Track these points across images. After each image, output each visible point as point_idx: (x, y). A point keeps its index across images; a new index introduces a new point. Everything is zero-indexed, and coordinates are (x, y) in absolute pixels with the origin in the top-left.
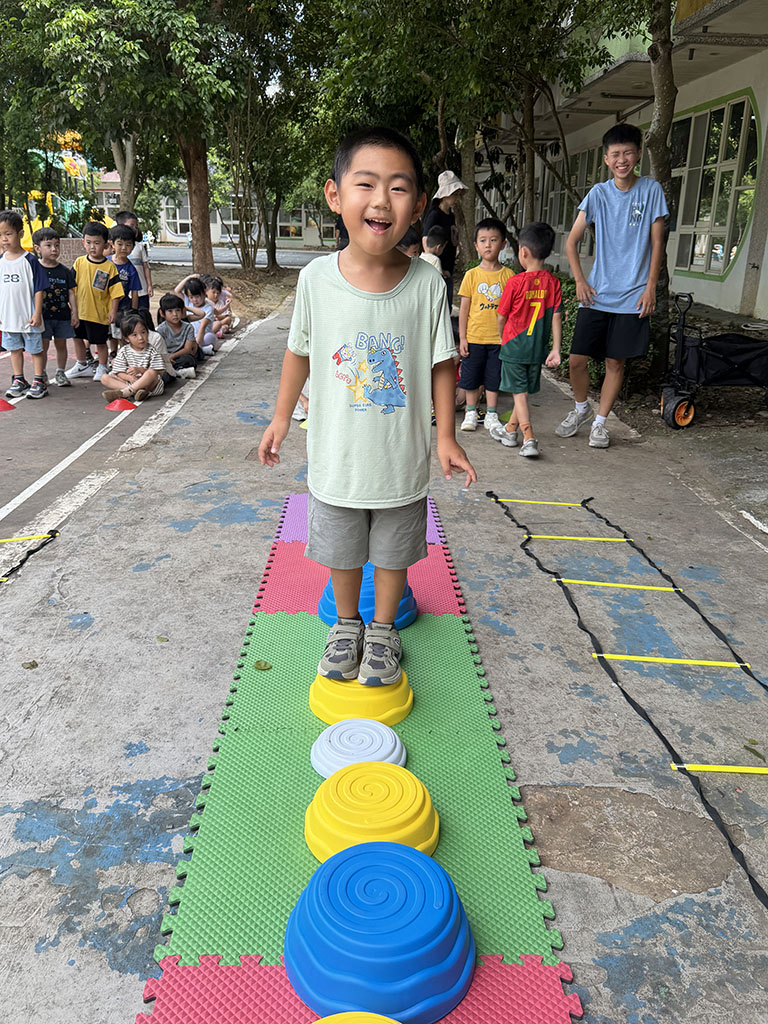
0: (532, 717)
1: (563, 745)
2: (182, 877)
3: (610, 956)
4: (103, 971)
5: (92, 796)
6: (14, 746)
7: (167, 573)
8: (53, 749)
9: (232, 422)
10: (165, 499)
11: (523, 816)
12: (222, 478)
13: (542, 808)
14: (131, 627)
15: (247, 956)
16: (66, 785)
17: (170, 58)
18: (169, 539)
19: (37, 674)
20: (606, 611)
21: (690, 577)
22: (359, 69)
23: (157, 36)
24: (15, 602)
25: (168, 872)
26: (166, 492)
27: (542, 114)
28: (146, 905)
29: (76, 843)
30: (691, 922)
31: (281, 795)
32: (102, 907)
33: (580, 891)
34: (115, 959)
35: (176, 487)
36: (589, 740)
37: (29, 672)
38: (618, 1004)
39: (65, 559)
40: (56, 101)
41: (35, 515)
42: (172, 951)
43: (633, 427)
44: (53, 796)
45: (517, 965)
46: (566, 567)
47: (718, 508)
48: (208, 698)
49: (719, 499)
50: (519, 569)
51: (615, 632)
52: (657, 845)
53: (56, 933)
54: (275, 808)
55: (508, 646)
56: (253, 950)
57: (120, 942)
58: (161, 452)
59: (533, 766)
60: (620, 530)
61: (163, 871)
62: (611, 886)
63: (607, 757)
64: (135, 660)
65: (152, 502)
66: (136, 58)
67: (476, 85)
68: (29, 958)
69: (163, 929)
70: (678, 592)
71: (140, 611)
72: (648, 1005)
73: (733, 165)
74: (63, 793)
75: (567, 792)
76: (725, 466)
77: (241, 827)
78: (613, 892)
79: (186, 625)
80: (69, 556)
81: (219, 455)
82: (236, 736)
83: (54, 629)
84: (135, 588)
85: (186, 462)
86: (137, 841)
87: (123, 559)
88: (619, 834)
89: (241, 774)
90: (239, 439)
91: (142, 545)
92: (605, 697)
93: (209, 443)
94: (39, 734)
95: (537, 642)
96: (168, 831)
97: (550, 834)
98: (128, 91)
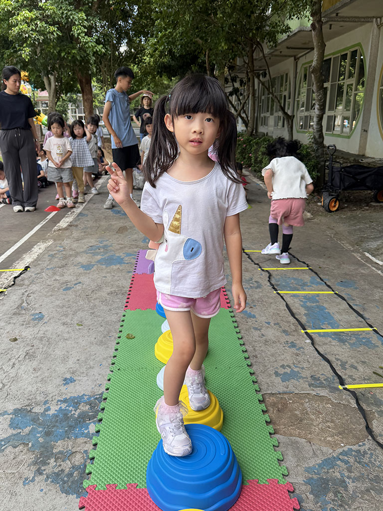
0: (266, 359)
1: (282, 373)
2: (95, 445)
3: (312, 478)
4: (58, 494)
5: (48, 405)
6: (7, 381)
7: (80, 291)
8: (27, 382)
9: (109, 215)
10: (77, 254)
11: (265, 409)
12: (105, 243)
13: (274, 405)
14: (63, 319)
15: (130, 484)
16: (34, 400)
17: (72, 34)
18: (80, 274)
19: (17, 344)
20: (301, 305)
21: (341, 286)
22: (167, 38)
23: (65, 24)
24: (5, 308)
25: (88, 443)
26: (77, 250)
27: (257, 58)
28: (78, 459)
29: (41, 429)
30: (352, 460)
31: (143, 402)
32: (55, 461)
33: (295, 445)
34: (63, 488)
36: (296, 370)
37: (13, 343)
38: (317, 502)
39: (28, 286)
40: (15, 56)
41: (12, 264)
42: (92, 483)
43: (308, 212)
44: (28, 405)
45: (266, 484)
46: (279, 283)
47: (353, 251)
48: (104, 354)
49: (353, 247)
50: (256, 284)
51: (305, 315)
52: (332, 421)
53: (33, 475)
54: (140, 409)
55: (253, 323)
56: (133, 481)
57: (66, 479)
58: (74, 230)
59: (268, 384)
60: (305, 263)
61: (85, 442)
62: (310, 443)
63: (305, 378)
64: (66, 336)
65: (71, 256)
66: (55, 35)
67: (225, 45)
68: (20, 489)
69: (87, 471)
70: (336, 293)
71: (67, 311)
72: (332, 503)
73: (353, 81)
74: (33, 404)
75: (286, 396)
76: (355, 230)
77: (124, 419)
78: (311, 446)
79: (91, 317)
80: (31, 284)
81: (103, 231)
82: (119, 373)
83: (25, 321)
84: (64, 299)
85: (87, 235)
86: (71, 428)
87: (57, 285)
88: (313, 417)
89: (122, 392)
90: (113, 223)
91: (67, 278)
92: (302, 348)
93: (98, 225)
94: (20, 375)
95: (266, 321)
96: (87, 422)
97: (278, 418)
98: (52, 51)
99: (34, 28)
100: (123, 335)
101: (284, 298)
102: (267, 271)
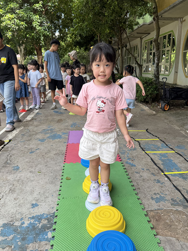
0: (145, 190)
1: (155, 198)
2: (52, 246)
5: (23, 221)
7: (39, 153)
8: (11, 207)
9: (52, 113)
10: (37, 134)
11: (149, 220)
12: (51, 128)
13: (153, 217)
14: (30, 169)
16: (15, 218)
17: (32, 26)
18: (38, 144)
19: (5, 184)
20: (159, 159)
21: (178, 148)
22: (79, 27)
23: (29, 21)
25: (48, 244)
26: (37, 132)
29: (19, 236)
31: (78, 218)
35: (39, 130)
36: (162, 195)
39: (11, 151)
43: (154, 111)
44: (11, 221)
46: (145, 147)
47: (180, 130)
48: (54, 189)
49: (180, 128)
51: (162, 164)
54: (77, 222)
55: (135, 170)
58: (34, 121)
59: (148, 204)
60: (157, 137)
61: (46, 244)
62: (178, 240)
63: (168, 200)
64: (32, 179)
65: (33, 134)
66: (24, 26)
67: (108, 30)
70: (176, 152)
71: (32, 165)
74: (14, 220)
75: (159, 211)
76: (179, 120)
78: (180, 242)
79: (45, 168)
80: (12, 150)
81: (50, 122)
82: (63, 200)
83: (9, 171)
84: (30, 158)
85: (41, 124)
86: (37, 235)
87: (26, 150)
88: (177, 224)
89: (66, 211)
90: (55, 117)
91: (31, 146)
92: (164, 183)
93: (47, 119)
94: (6, 202)
95: (142, 168)
96: (46, 231)
97: (157, 225)
98: (22, 34)
99: (14, 23)
100: (64, 177)
101: (149, 155)
102: (137, 141)
